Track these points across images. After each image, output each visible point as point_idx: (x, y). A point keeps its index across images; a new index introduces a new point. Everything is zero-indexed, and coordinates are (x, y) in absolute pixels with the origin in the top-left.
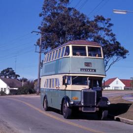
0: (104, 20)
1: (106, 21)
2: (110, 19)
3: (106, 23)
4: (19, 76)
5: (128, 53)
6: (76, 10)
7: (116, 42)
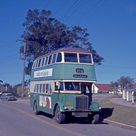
0: (81, 30)
1: (82, 31)
2: (86, 29)
3: (83, 33)
4: (2, 82)
5: (104, 60)
6: (56, 20)
7: (93, 50)
